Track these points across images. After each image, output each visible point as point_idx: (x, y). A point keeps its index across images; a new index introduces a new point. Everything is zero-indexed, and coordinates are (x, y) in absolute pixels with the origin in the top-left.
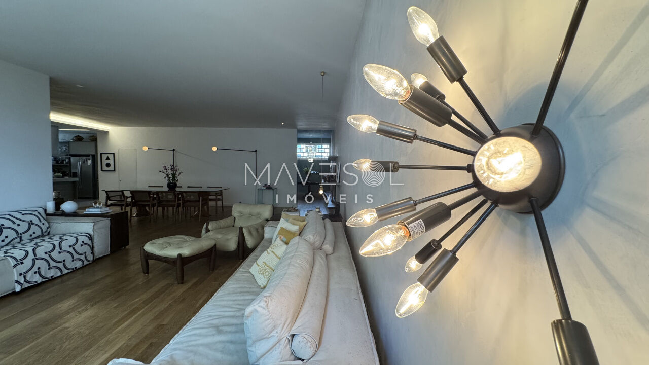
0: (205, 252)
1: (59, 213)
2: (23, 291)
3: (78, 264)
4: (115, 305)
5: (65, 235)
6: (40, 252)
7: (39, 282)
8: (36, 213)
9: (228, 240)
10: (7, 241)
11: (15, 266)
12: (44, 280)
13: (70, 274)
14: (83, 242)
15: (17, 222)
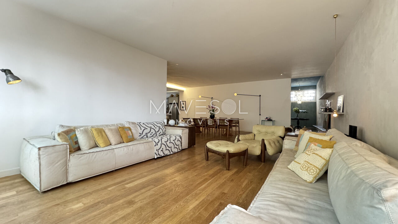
0: (241, 152)
1: (168, 125)
2: (158, 158)
3: (176, 150)
4: (196, 174)
5: (171, 135)
6: (163, 141)
7: (162, 156)
8: (161, 123)
9: (254, 147)
10: (152, 134)
11: (155, 145)
12: (164, 155)
13: (173, 155)
14: (178, 139)
15: (156, 126)
